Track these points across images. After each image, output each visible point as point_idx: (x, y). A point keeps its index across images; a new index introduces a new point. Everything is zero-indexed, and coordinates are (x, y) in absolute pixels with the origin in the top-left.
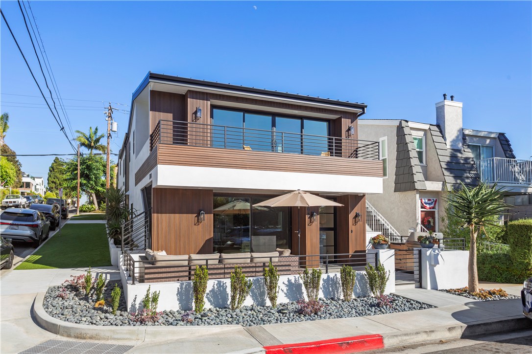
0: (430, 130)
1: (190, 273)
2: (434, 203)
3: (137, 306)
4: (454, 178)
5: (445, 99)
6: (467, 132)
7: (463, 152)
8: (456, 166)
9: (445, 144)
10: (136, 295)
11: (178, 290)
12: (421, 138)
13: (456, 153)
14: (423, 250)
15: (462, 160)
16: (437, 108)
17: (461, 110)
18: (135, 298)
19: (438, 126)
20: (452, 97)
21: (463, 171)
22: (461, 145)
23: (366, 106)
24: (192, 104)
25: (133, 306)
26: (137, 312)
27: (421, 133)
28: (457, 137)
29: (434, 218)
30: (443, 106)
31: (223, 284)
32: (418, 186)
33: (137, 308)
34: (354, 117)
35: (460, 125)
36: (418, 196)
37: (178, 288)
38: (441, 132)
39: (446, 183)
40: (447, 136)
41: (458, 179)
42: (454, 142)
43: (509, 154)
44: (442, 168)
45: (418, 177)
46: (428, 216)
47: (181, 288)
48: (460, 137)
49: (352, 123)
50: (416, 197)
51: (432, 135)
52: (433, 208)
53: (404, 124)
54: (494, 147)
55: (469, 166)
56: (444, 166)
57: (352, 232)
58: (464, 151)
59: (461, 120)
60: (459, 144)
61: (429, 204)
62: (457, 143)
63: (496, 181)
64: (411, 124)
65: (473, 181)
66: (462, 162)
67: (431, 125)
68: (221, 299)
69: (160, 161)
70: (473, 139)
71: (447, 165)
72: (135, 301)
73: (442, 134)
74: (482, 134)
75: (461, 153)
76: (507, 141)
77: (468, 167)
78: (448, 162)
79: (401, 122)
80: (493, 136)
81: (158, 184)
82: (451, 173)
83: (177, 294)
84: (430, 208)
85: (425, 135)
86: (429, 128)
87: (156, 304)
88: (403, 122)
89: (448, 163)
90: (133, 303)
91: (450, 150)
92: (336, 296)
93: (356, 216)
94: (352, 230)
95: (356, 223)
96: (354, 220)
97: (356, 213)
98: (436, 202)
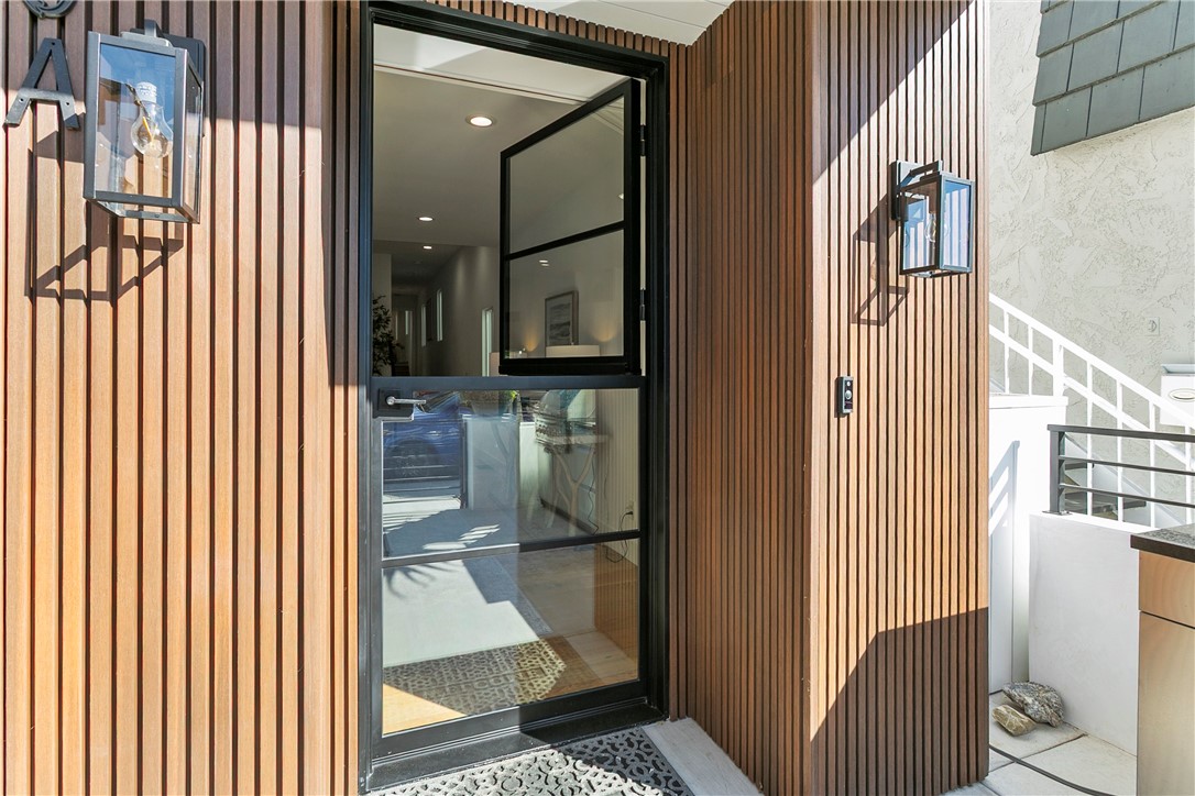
93: (894, 209)
94: (839, 381)
95: (892, 297)
96: (867, 250)
97: (893, 169)
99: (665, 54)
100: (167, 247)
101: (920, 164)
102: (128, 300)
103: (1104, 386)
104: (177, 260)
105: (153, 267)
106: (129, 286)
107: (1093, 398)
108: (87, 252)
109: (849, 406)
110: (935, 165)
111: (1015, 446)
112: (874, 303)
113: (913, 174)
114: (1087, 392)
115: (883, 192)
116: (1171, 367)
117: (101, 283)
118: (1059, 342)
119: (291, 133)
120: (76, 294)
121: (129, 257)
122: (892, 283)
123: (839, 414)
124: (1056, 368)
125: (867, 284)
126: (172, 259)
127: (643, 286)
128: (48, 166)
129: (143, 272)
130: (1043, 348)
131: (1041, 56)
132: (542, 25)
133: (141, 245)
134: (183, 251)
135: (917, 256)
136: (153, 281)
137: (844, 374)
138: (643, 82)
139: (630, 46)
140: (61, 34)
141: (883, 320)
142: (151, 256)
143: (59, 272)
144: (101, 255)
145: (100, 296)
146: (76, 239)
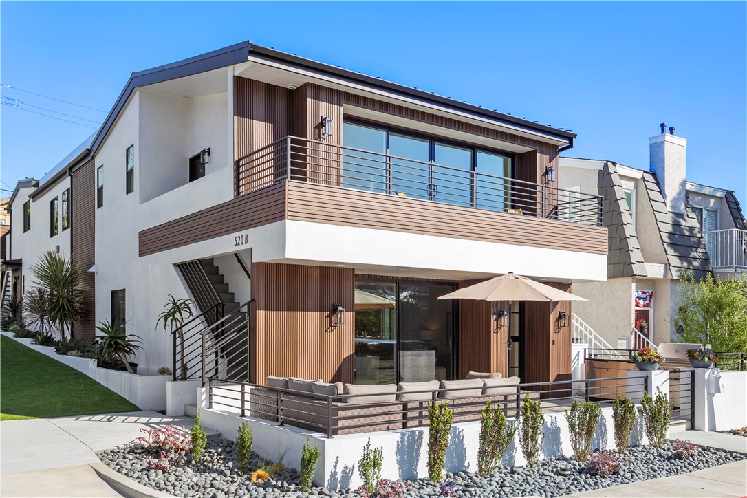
0: (644, 180)
1: (405, 415)
2: (648, 297)
3: (339, 476)
4: (679, 259)
5: (663, 131)
6: (688, 187)
7: (686, 218)
8: (681, 241)
9: (665, 203)
10: (337, 457)
11: (398, 445)
12: (629, 192)
13: (678, 219)
14: (697, 371)
15: (687, 230)
16: (651, 145)
17: (683, 151)
18: (337, 462)
19: (654, 175)
20: (671, 129)
21: (689, 249)
22: (683, 206)
23: (575, 136)
24: (315, 109)
25: (333, 476)
26: (339, 486)
27: (631, 185)
28: (679, 194)
29: (647, 322)
30: (663, 143)
31: (459, 432)
32: (636, 269)
33: (339, 479)
34: (553, 151)
35: (683, 176)
36: (634, 285)
37: (398, 442)
38: (658, 184)
39: (670, 265)
40: (667, 191)
41: (685, 261)
42: (675, 200)
43: (740, 224)
44: (663, 241)
45: (635, 256)
46: (641, 318)
47: (402, 441)
48: (683, 194)
49: (550, 162)
50: (631, 287)
51: (647, 188)
52: (647, 305)
53: (611, 168)
54: (719, 212)
55: (695, 240)
56: (666, 240)
57: (553, 344)
58: (688, 217)
59: (684, 167)
60: (681, 205)
61: (644, 299)
62: (679, 204)
63: (734, 265)
64: (621, 170)
65: (702, 264)
66: (687, 233)
67: (645, 172)
68: (456, 457)
69: (289, 213)
70: (694, 199)
71: (669, 237)
72: (335, 467)
73: (660, 188)
74: (707, 191)
75: (685, 220)
76: (737, 204)
77: (694, 243)
78: (670, 233)
79: (606, 166)
80: (719, 194)
81: (287, 257)
82: (675, 252)
83: (396, 453)
84: (644, 306)
85: (636, 187)
86: (643, 177)
87: (379, 470)
88: (610, 165)
89: (671, 235)
90: (334, 470)
91: (671, 215)
92: (601, 447)
94: (553, 340)
95: (559, 329)
98: (651, 296)
103: (600, 342)
107: (599, 344)
111: (579, 352)
114: (597, 342)
116: (620, 338)
118: (594, 332)
124: (592, 337)
125: (556, 328)
130: (590, 333)
141: (558, 332)
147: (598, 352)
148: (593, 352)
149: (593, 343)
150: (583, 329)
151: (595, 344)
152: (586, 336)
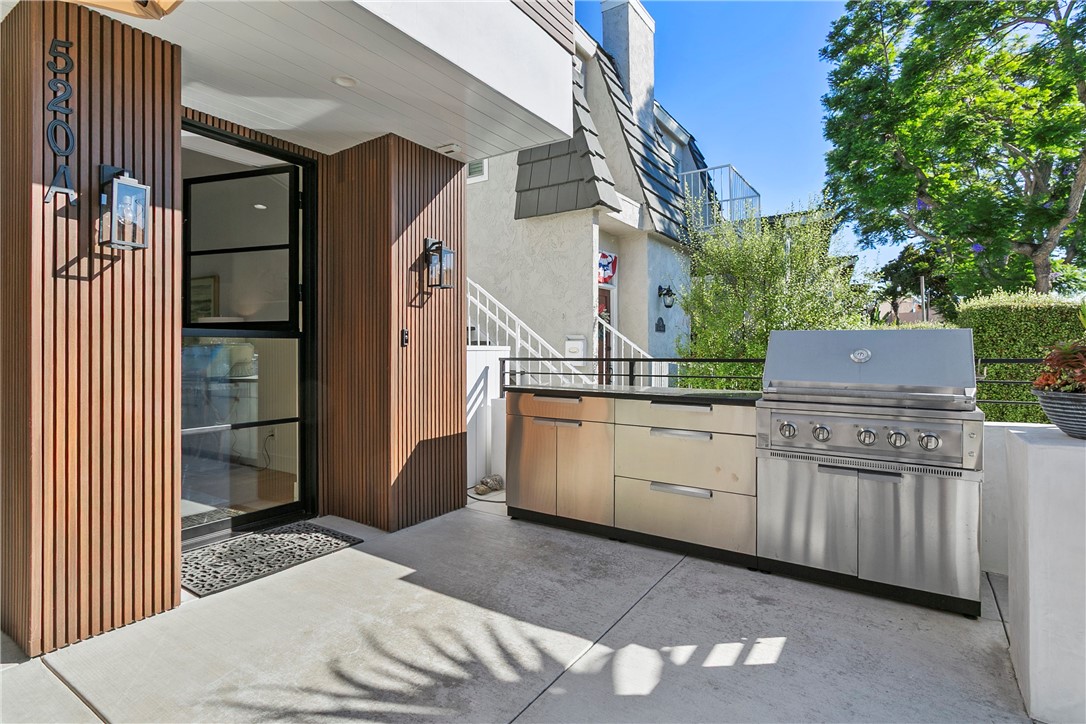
0: (599, 58)
2: (611, 265)
4: (659, 201)
9: (630, 109)
13: (649, 142)
15: (660, 163)
19: (611, 59)
21: (667, 192)
22: (652, 128)
28: (646, 104)
30: (625, 7)
32: (604, 193)
35: (651, 76)
36: (596, 228)
38: (618, 77)
39: (649, 205)
40: (632, 88)
41: (666, 208)
42: (642, 114)
44: (634, 164)
45: (600, 167)
48: (651, 109)
51: (603, 73)
52: (609, 281)
55: (672, 182)
56: (639, 162)
57: (403, 340)
58: (660, 145)
60: (649, 123)
61: (605, 267)
62: (647, 121)
66: (662, 168)
73: (620, 82)
74: (670, 126)
77: (671, 185)
80: (682, 138)
82: (652, 187)
84: (605, 281)
86: (597, 55)
91: (639, 131)
93: (425, 259)
94: (403, 331)
95: (425, 296)
96: (415, 276)
97: (426, 241)
98: (614, 263)
99: (315, 158)
100: (113, 259)
101: (437, 241)
102: (96, 282)
104: (118, 265)
105: (107, 267)
106: (97, 275)
107: (531, 350)
108: (78, 259)
109: (407, 341)
110: (441, 243)
111: (487, 368)
112: (417, 298)
113: (434, 244)
114: (528, 346)
115: (422, 251)
116: (570, 337)
117: (84, 273)
118: (519, 322)
119: (168, 212)
120: (73, 277)
121: (97, 262)
122: (425, 290)
123: (403, 345)
124: (517, 335)
125: (415, 290)
126: (116, 265)
127: (300, 282)
128: (61, 221)
129: (102, 270)
130: (512, 325)
131: (519, 165)
132: (247, 136)
133: (102, 257)
134: (121, 261)
135: (435, 277)
136: (107, 274)
137: (405, 328)
138: (301, 168)
139: (296, 152)
140: (67, 164)
141: (421, 306)
142: (107, 262)
143: (67, 268)
144: (85, 261)
145: (84, 279)
146: (73, 254)
147: (529, 366)
148: (518, 366)
149: (518, 346)
150: (496, 318)
151: (523, 349)
152: (502, 331)
